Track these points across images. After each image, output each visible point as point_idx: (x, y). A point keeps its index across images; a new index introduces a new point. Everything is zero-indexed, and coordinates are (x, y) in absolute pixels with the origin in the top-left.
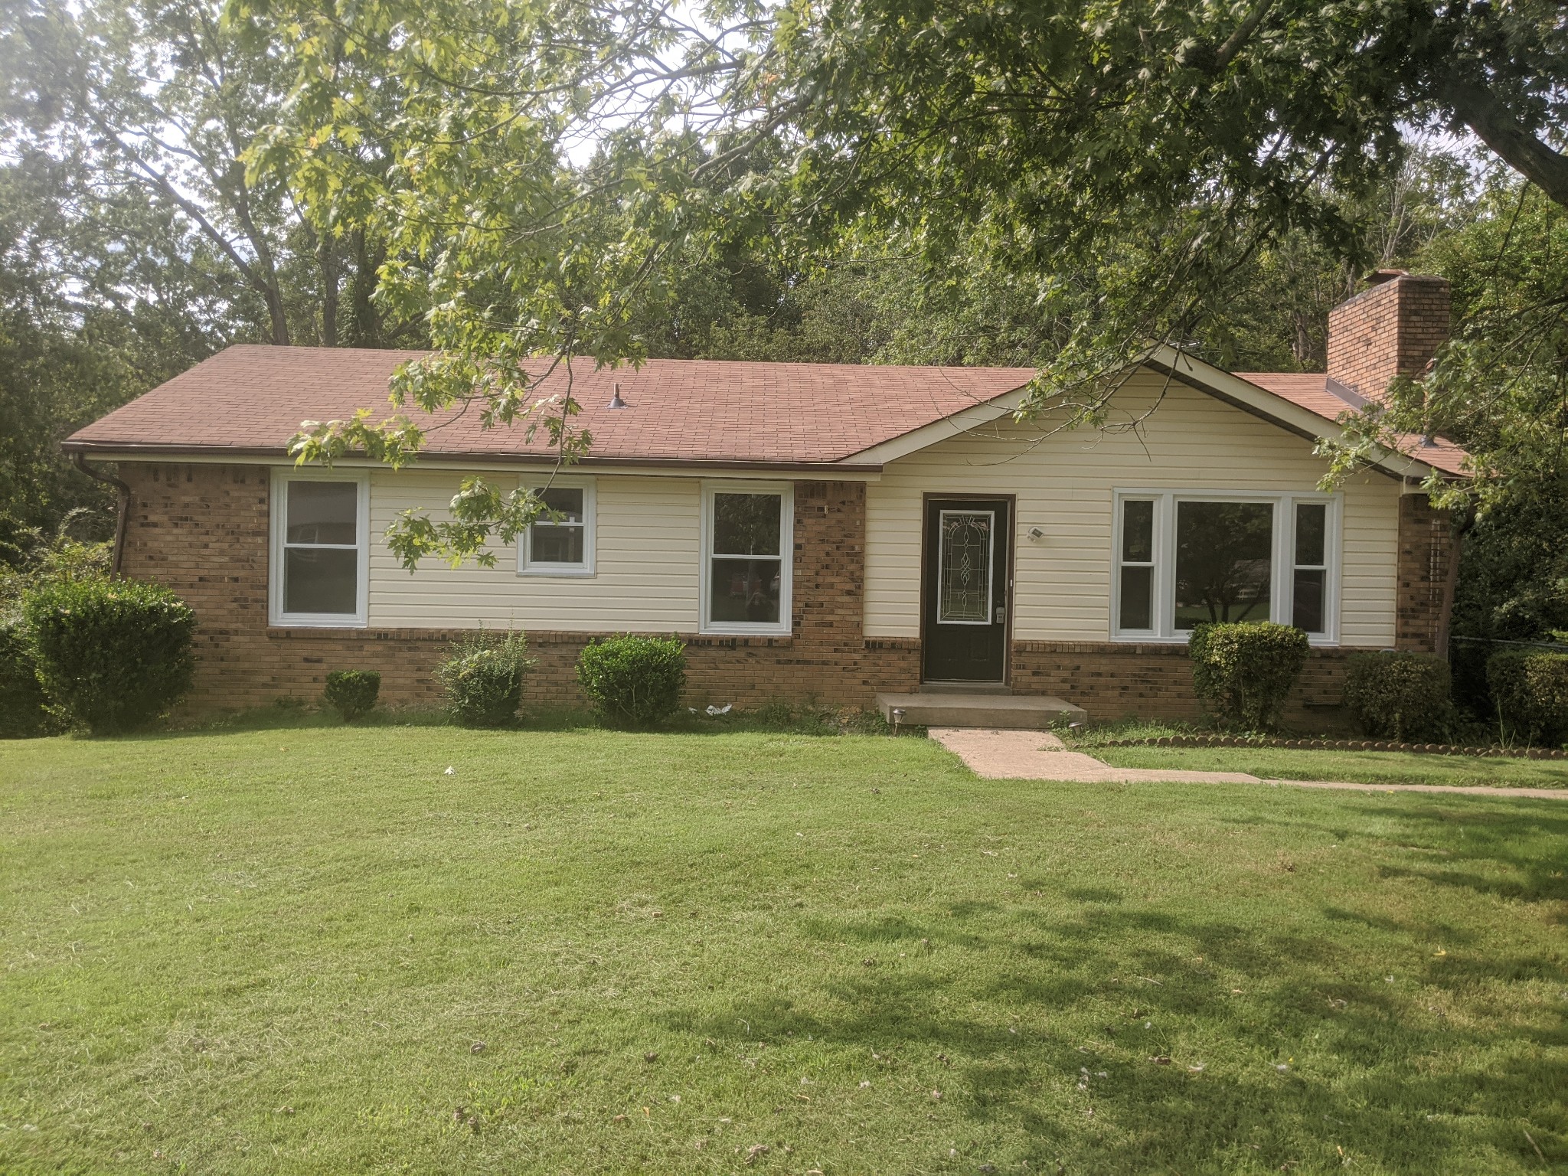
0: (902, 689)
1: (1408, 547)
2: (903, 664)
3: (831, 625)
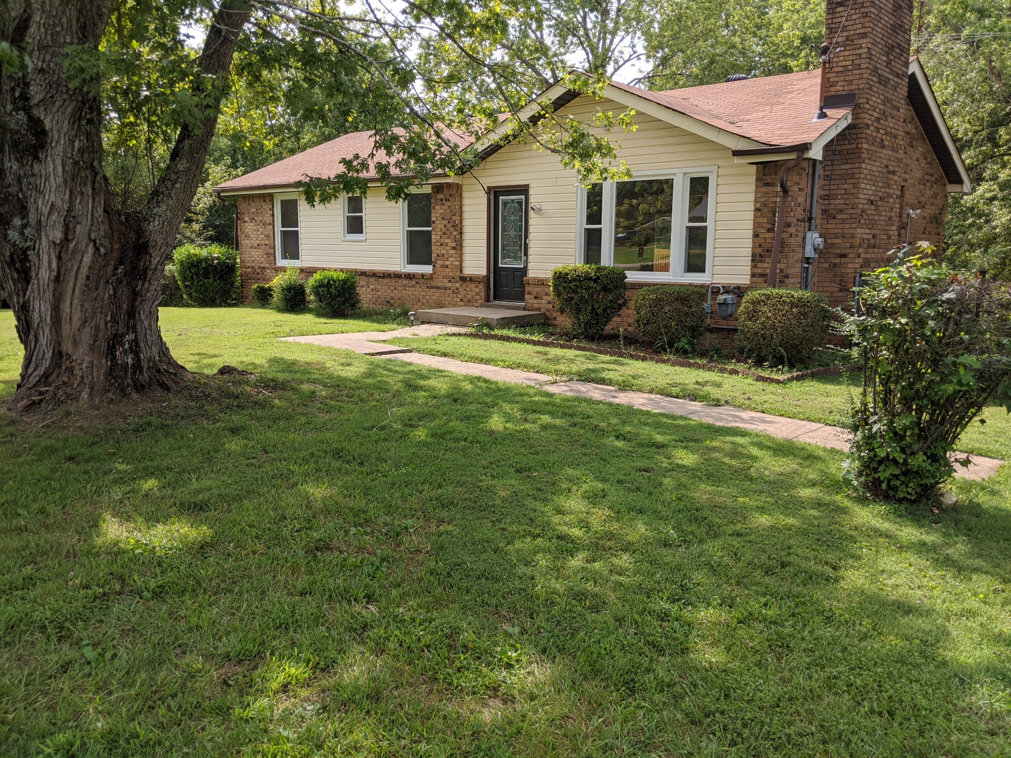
2: (477, 290)
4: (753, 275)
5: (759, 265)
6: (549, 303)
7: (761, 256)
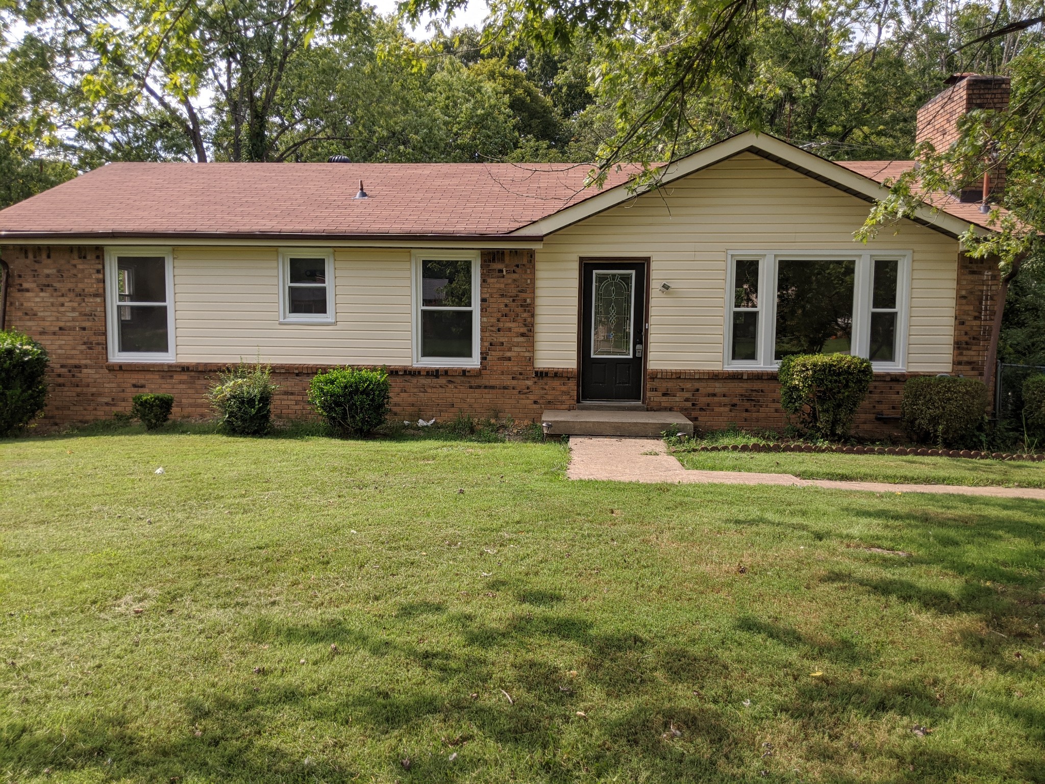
0: (563, 407)
1: (963, 293)
2: (564, 388)
3: (509, 359)
4: (957, 363)
5: (965, 352)
6: (687, 400)
7: (967, 343)
